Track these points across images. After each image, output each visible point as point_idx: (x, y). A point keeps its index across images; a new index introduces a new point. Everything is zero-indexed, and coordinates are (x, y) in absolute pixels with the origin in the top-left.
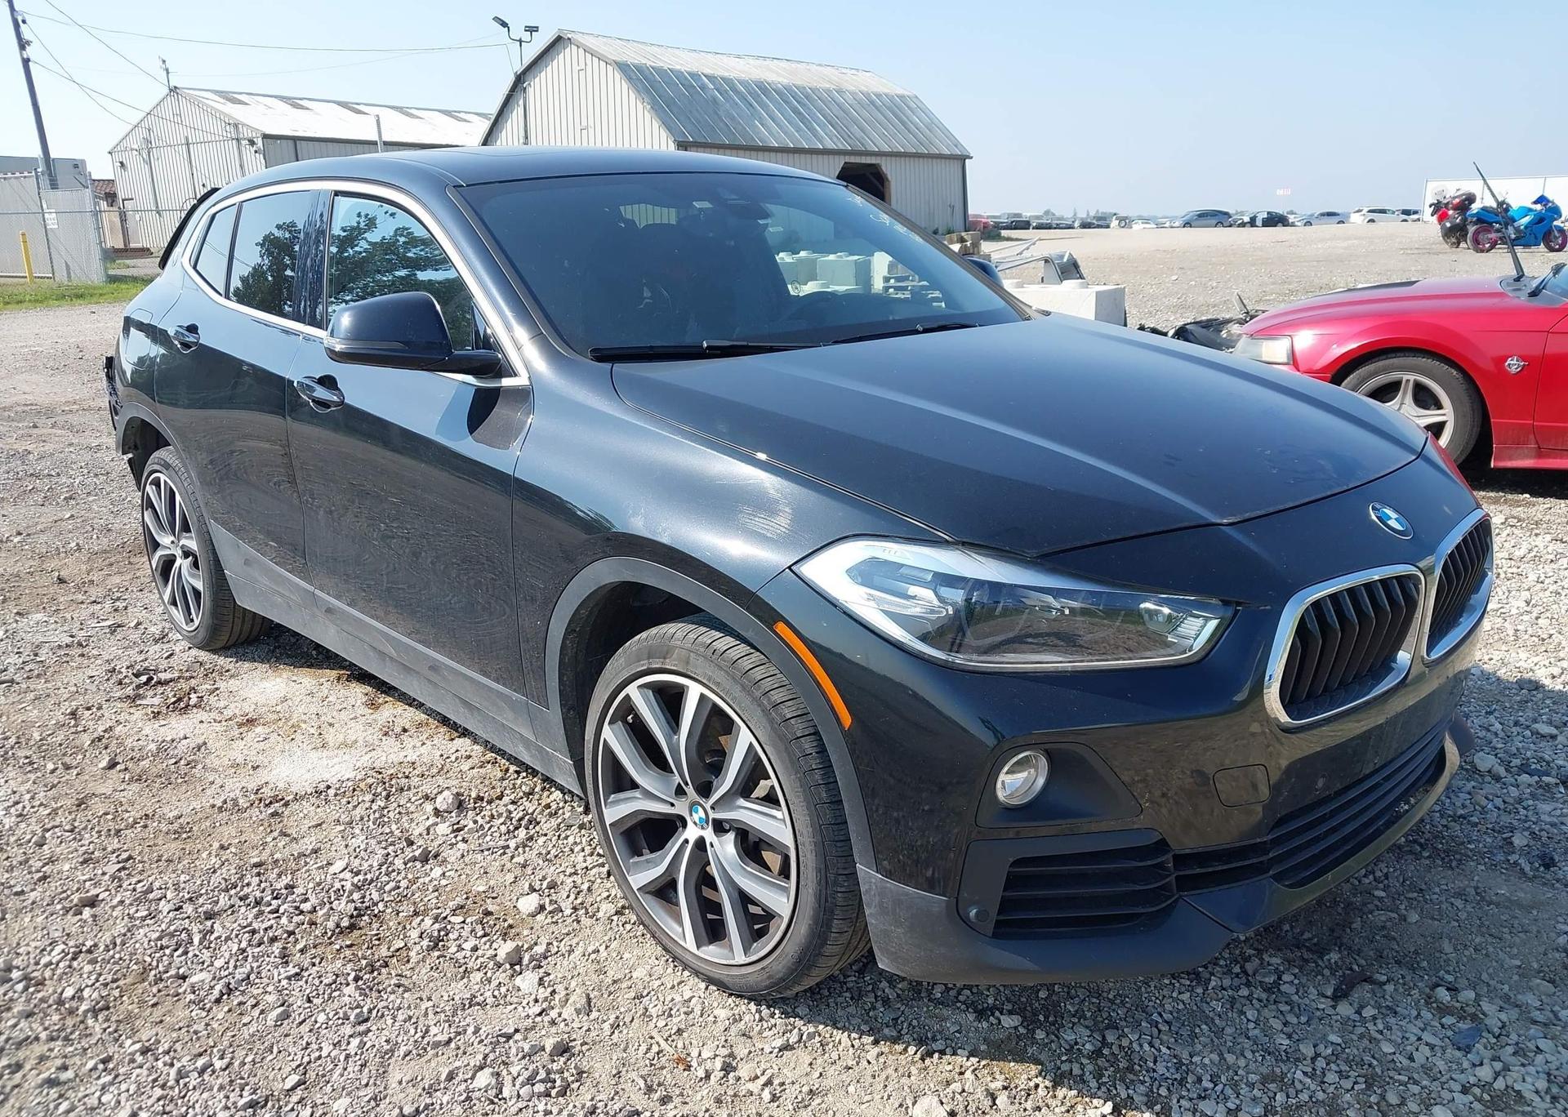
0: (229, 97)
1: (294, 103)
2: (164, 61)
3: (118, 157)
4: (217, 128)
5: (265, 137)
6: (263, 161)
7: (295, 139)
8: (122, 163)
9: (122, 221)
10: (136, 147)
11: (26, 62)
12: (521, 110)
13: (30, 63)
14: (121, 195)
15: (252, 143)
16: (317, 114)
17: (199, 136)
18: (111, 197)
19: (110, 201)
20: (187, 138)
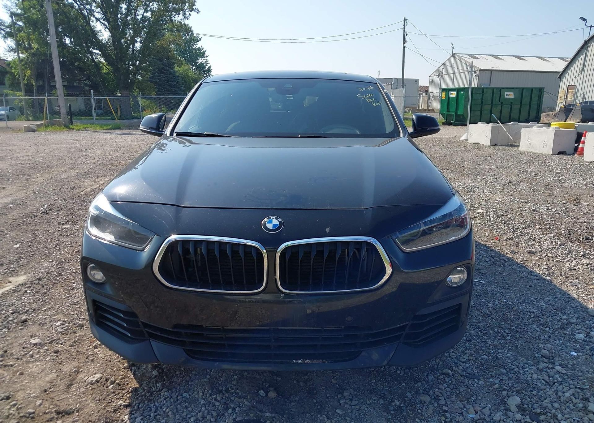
0: (472, 56)
1: (496, 57)
2: (453, 44)
3: (431, 78)
4: (464, 68)
5: (481, 70)
6: (477, 79)
7: (491, 71)
8: (432, 80)
9: (428, 100)
10: (438, 75)
11: (404, 48)
12: (584, 57)
13: (405, 48)
14: (430, 91)
15: (475, 72)
16: (505, 61)
17: (458, 71)
18: (426, 92)
19: (426, 93)
20: (454, 71)
